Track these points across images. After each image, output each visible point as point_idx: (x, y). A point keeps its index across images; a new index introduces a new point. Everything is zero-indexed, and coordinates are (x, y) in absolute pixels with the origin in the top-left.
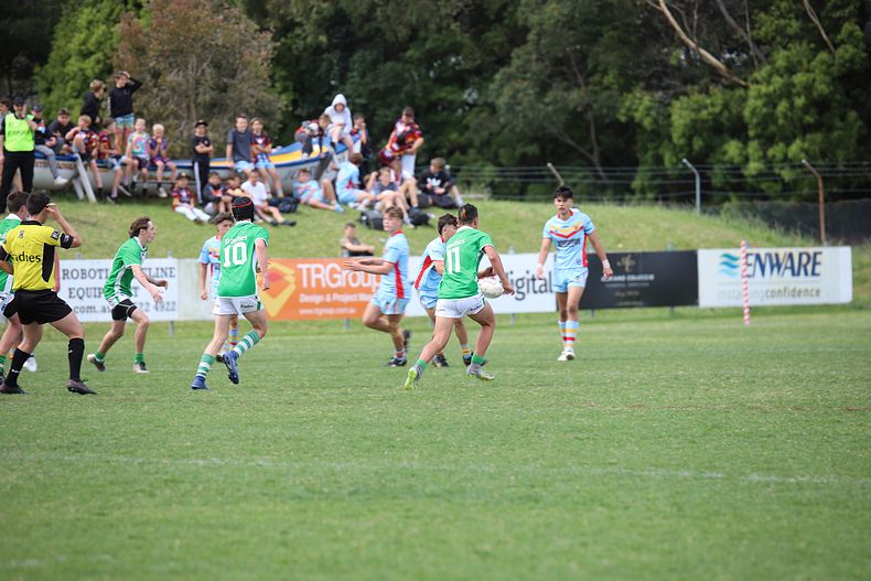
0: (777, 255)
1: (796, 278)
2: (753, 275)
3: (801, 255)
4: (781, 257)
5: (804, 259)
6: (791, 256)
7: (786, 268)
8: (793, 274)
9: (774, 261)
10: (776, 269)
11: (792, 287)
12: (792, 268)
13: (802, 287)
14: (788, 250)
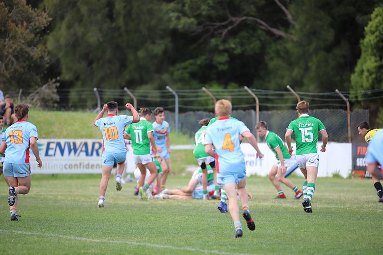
0: (74, 144)
1: (89, 158)
2: (55, 155)
3: (94, 144)
4: (77, 146)
5: (97, 146)
6: (86, 144)
7: (81, 151)
8: (87, 154)
9: (72, 147)
10: (73, 152)
11: (86, 163)
12: (87, 151)
13: (95, 163)
14: (84, 141)
